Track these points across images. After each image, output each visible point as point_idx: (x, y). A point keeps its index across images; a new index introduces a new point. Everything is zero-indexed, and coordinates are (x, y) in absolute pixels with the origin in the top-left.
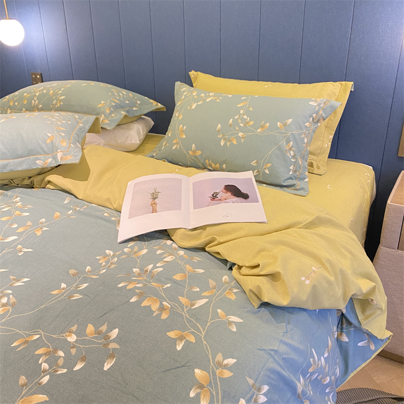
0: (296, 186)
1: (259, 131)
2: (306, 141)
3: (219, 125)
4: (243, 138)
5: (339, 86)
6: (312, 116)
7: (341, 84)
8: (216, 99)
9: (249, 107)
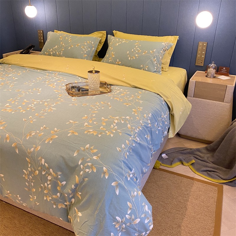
1: (143, 54)
2: (161, 58)
3: (128, 52)
6: (163, 49)
7: (174, 37)
8: (126, 42)
9: (140, 45)
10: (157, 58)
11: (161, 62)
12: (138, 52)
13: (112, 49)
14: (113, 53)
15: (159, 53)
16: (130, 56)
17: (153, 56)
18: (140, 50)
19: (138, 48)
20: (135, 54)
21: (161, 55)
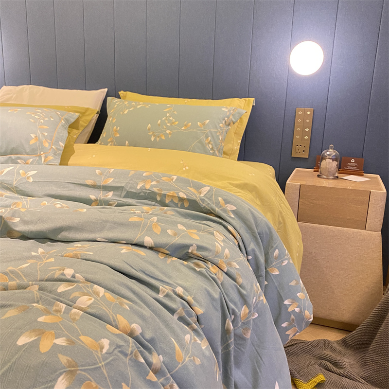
1: (183, 128)
2: (220, 138)
3: (149, 125)
4: (170, 134)
6: (224, 119)
7: (245, 100)
8: (145, 106)
9: (174, 111)
10: (213, 136)
11: (221, 146)
12: (171, 125)
13: (114, 121)
14: (117, 128)
15: (217, 128)
16: (153, 133)
17: (205, 133)
18: (175, 121)
19: (171, 119)
20: (165, 129)
21: (221, 131)
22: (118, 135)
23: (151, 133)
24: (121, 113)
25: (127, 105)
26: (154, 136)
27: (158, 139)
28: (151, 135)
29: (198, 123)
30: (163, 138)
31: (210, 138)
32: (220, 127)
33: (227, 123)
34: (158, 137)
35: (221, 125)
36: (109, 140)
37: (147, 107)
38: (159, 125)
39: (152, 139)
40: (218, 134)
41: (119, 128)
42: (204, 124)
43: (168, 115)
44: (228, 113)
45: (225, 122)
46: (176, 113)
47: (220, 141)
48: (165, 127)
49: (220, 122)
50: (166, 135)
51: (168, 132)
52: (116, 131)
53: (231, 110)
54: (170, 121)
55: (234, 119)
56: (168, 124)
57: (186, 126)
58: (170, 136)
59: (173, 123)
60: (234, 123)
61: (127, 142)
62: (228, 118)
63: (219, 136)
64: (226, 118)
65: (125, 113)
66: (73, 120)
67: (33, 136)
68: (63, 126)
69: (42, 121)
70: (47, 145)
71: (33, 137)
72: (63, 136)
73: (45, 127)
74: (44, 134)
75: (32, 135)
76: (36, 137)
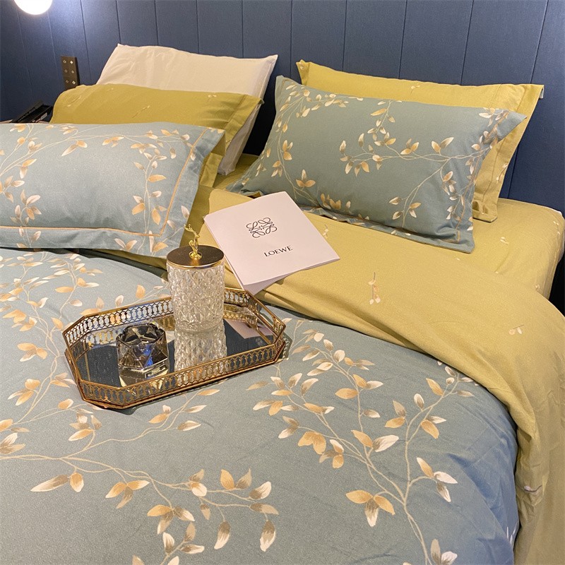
0: (456, 237)
3: (344, 142)
4: (379, 162)
5: (521, 91)
7: (525, 88)
8: (339, 104)
9: (390, 117)
10: (457, 170)
11: (471, 186)
12: (383, 144)
13: (285, 129)
14: (289, 144)
15: (466, 153)
16: (349, 158)
17: (443, 163)
18: (390, 138)
19: (383, 132)
20: (372, 151)
21: (474, 158)
22: (290, 159)
23: (345, 159)
24: (298, 115)
25: (308, 99)
26: (351, 164)
27: (357, 171)
28: (346, 163)
29: (433, 143)
30: (366, 169)
31: (452, 172)
32: (473, 150)
33: (486, 141)
34: (358, 167)
35: (475, 146)
36: (275, 165)
37: (343, 106)
38: (361, 143)
39: (347, 171)
40: (468, 163)
41: (292, 144)
42: (442, 146)
43: (378, 124)
44: (491, 123)
45: (484, 139)
46: (392, 120)
47: (469, 177)
48: (371, 148)
49: (473, 141)
50: (372, 164)
51: (376, 158)
52: (287, 150)
53: (495, 117)
54: (380, 137)
55: (502, 131)
56: (378, 143)
57: (409, 147)
58: (378, 166)
59: (386, 140)
60: (499, 140)
61: (304, 172)
62: (490, 130)
63: (469, 167)
64: (486, 133)
65: (305, 114)
66: (211, 147)
67: (137, 199)
68: (191, 168)
69: (155, 164)
70: (157, 219)
71: (138, 201)
72: (189, 191)
73: (160, 177)
74: (154, 196)
75: (135, 197)
76: (142, 201)
